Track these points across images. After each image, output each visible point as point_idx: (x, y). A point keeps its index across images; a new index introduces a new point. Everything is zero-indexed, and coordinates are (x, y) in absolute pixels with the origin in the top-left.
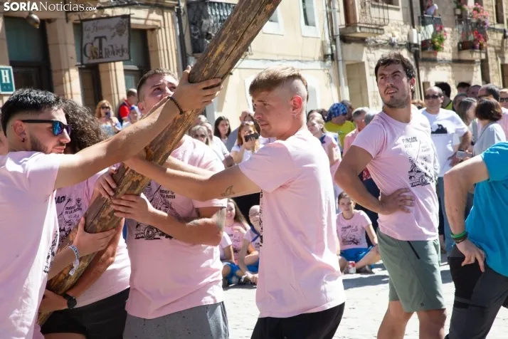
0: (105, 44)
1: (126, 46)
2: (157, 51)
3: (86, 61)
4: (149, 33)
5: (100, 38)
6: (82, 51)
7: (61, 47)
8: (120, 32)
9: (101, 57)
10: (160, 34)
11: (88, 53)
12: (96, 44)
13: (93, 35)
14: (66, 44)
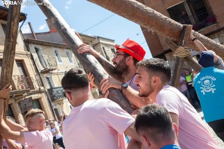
0: (27, 106)
1: (32, 105)
2: (42, 103)
3: (23, 111)
4: (39, 100)
5: (25, 105)
6: (21, 109)
7: (16, 110)
8: (30, 102)
9: (26, 109)
10: (42, 99)
11: (23, 109)
12: (24, 106)
13: (23, 104)
14: (17, 108)
